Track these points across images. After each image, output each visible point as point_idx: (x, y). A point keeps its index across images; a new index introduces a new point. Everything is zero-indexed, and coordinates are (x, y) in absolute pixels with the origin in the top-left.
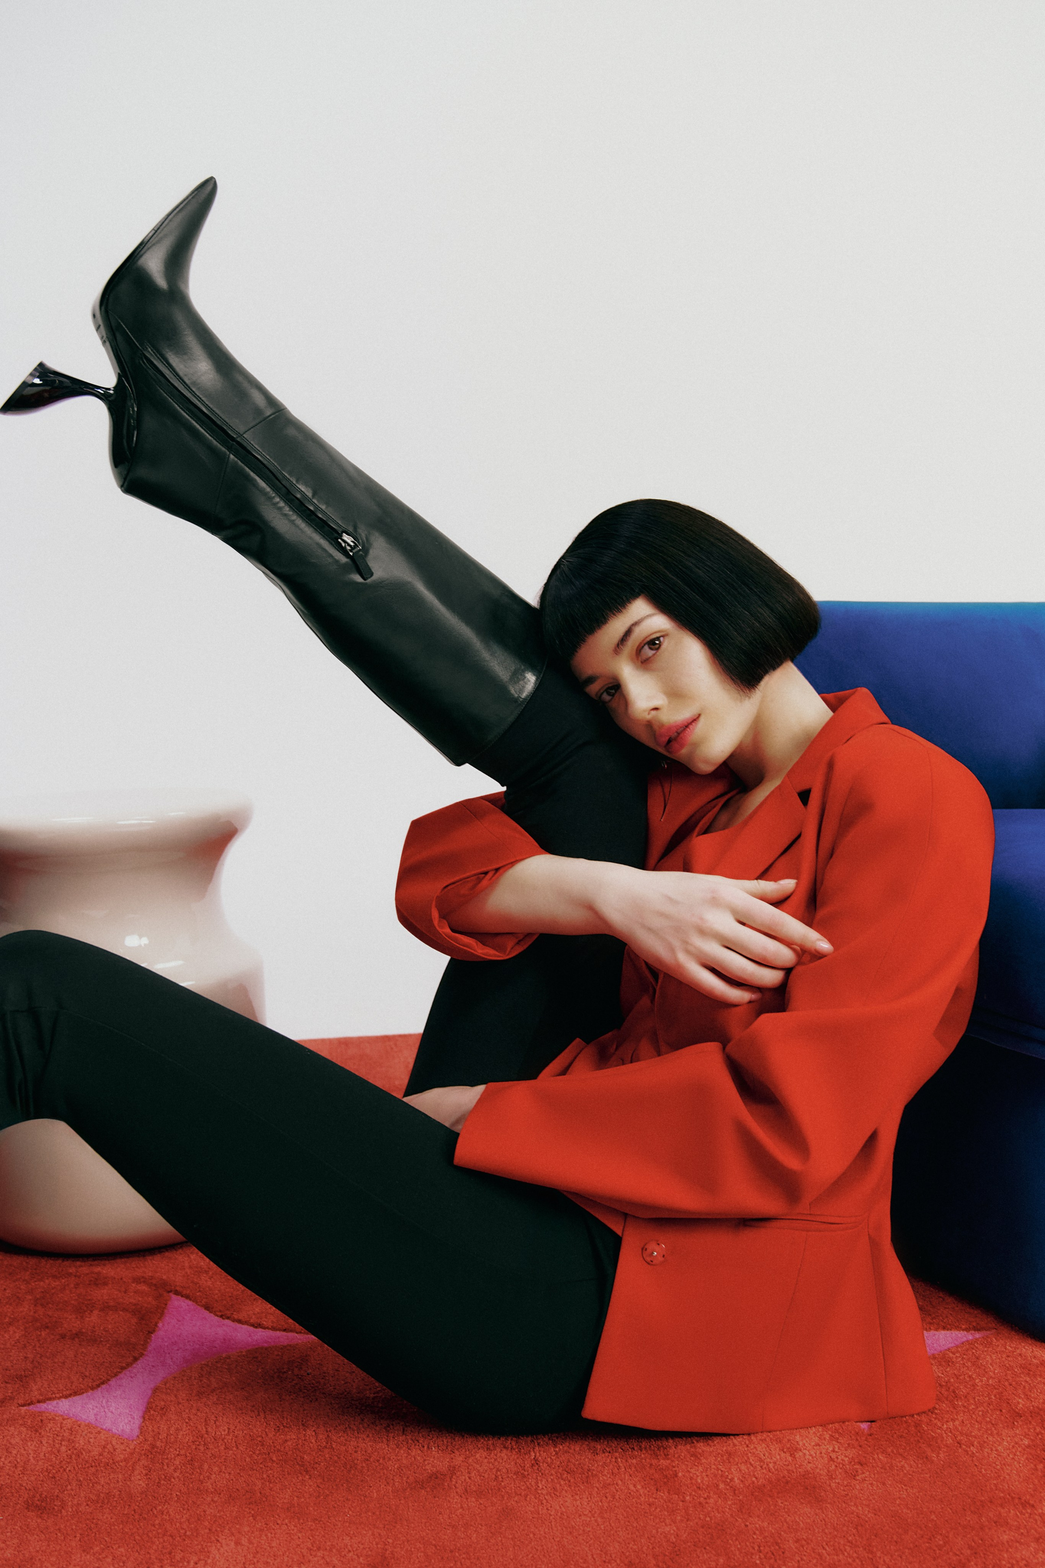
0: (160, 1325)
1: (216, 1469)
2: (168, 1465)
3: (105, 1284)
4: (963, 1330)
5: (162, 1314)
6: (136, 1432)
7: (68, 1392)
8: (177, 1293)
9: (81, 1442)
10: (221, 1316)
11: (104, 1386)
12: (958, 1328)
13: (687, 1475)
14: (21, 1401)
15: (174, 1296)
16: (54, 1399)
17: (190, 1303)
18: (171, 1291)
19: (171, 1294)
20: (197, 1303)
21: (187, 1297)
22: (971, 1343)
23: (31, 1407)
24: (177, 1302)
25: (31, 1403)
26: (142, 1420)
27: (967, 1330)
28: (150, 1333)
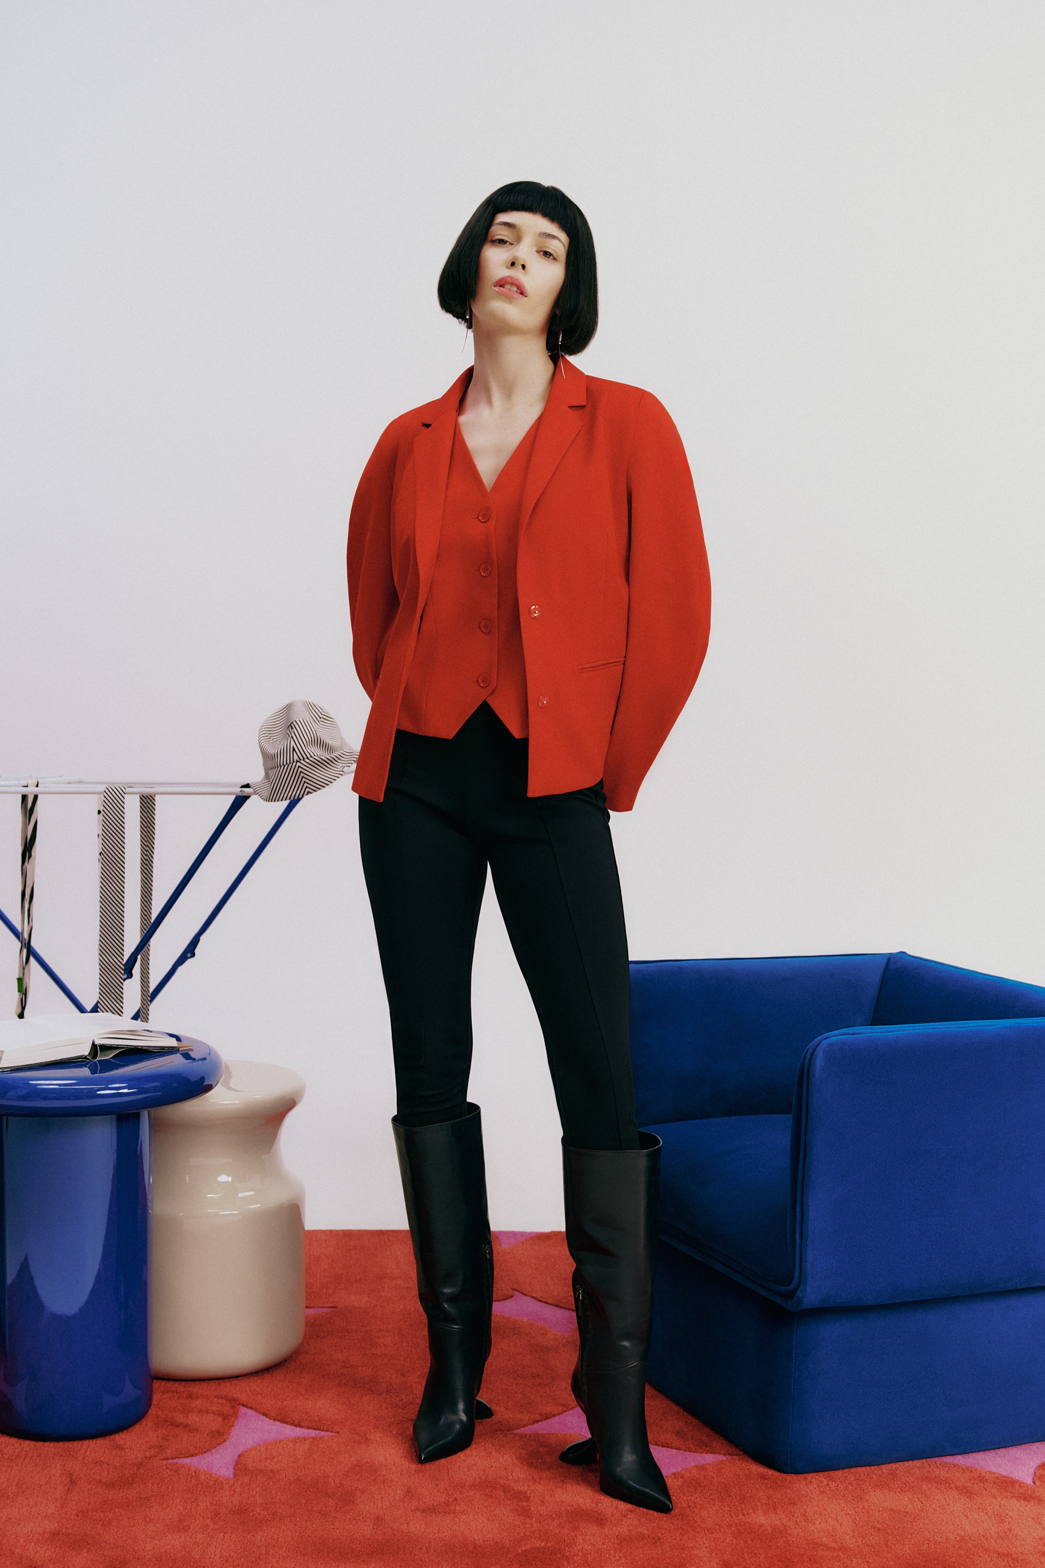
0: (236, 1423)
1: (279, 1494)
2: (252, 1491)
3: (197, 1398)
4: (722, 1455)
5: (236, 1417)
6: (232, 1476)
7: (188, 1455)
8: (243, 1405)
9: (202, 1478)
10: (274, 1420)
11: (208, 1453)
12: (719, 1453)
13: (536, 1509)
14: (162, 1458)
15: (241, 1407)
16: (180, 1458)
17: (253, 1412)
18: (240, 1404)
19: (240, 1406)
20: (258, 1412)
21: (251, 1408)
22: (722, 1462)
23: (168, 1461)
24: (243, 1410)
25: (168, 1459)
26: (233, 1470)
27: (724, 1454)
28: (231, 1427)
